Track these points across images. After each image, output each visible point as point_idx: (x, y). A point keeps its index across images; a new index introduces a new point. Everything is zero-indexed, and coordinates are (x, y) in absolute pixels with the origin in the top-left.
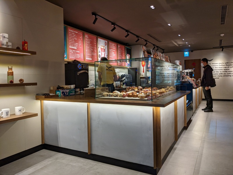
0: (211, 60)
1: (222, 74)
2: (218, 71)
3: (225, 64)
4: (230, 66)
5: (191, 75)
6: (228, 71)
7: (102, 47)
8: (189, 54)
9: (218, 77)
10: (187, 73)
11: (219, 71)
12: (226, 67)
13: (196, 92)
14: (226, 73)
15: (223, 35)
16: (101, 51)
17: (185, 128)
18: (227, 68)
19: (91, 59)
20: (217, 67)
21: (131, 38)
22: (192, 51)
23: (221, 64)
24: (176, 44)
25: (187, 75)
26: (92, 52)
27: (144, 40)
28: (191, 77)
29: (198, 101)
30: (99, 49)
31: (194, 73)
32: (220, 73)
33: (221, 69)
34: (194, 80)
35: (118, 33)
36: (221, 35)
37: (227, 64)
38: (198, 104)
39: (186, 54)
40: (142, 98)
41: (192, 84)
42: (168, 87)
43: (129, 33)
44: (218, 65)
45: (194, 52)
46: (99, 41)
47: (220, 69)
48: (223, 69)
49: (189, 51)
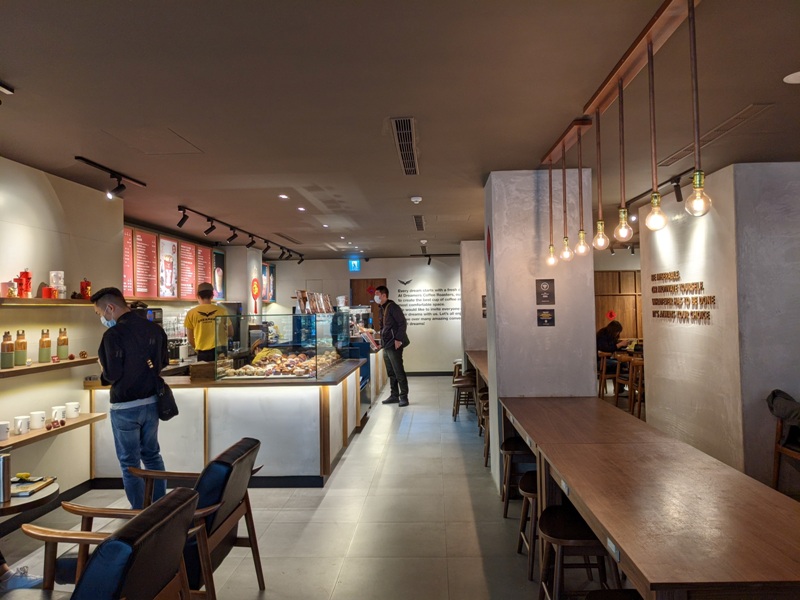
0: (408, 283)
1: (430, 314)
2: (422, 307)
3: (435, 293)
4: (445, 297)
5: (365, 320)
6: (442, 307)
7: (167, 259)
8: (361, 265)
9: (422, 321)
10: (358, 316)
11: (425, 307)
12: (437, 300)
13: (377, 359)
14: (438, 312)
15: (420, 199)
16: (166, 268)
17: (358, 430)
18: (440, 302)
19: (145, 290)
20: (419, 298)
21: (221, 233)
22: (367, 260)
23: (427, 293)
24: (332, 248)
25: (358, 321)
26: (149, 273)
27: (247, 236)
28: (366, 326)
29: (380, 378)
30: (162, 264)
31: (372, 315)
32: (425, 312)
33: (428, 302)
34: (371, 333)
35: (196, 225)
36: (413, 200)
37: (440, 293)
38: (380, 386)
39: (355, 263)
40: (300, 376)
41: (369, 344)
42: (327, 353)
43: (215, 223)
44: (422, 293)
45: (372, 262)
46: (161, 245)
47: (425, 303)
48: (431, 302)
49: (360, 259)
